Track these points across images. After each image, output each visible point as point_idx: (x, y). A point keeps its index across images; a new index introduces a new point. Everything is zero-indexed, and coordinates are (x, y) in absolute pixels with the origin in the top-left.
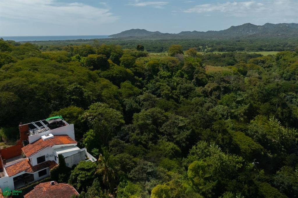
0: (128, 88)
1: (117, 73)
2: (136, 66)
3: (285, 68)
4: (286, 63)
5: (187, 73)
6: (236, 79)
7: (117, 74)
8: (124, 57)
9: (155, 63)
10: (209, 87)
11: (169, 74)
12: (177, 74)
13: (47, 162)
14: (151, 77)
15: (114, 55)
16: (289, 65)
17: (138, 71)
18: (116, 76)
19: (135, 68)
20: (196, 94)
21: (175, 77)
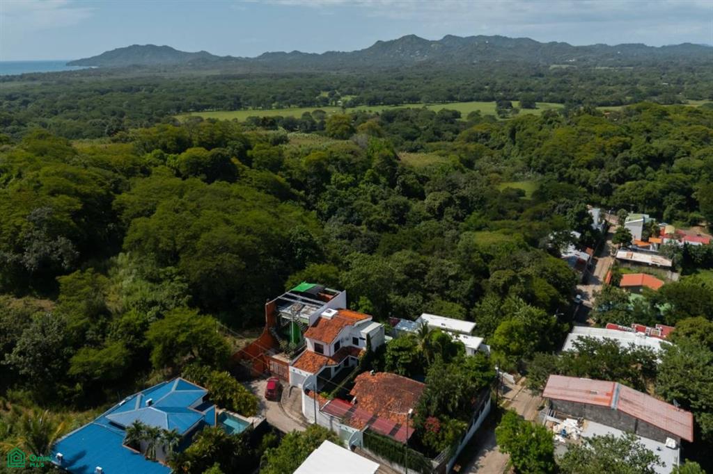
2: (288, 167)
3: (533, 150)
4: (533, 140)
5: (383, 173)
6: (469, 180)
8: (259, 148)
9: (322, 158)
10: (434, 200)
11: (351, 178)
12: (366, 178)
13: (341, 348)
14: (320, 189)
15: (237, 147)
16: (539, 144)
17: (294, 177)
19: (289, 171)
20: (420, 215)
21: (363, 183)
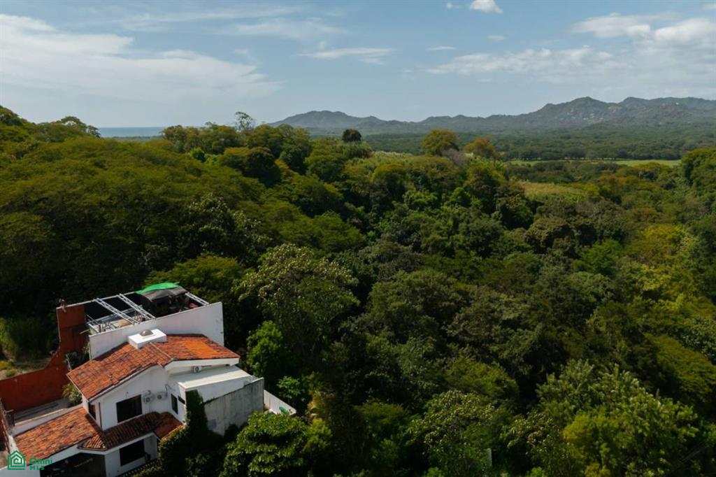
0: (334, 229)
1: (301, 192)
2: (346, 177)
5: (478, 195)
6: (604, 210)
7: (300, 196)
8: (318, 154)
9: (396, 171)
10: (541, 228)
11: (432, 196)
12: (452, 199)
13: (146, 415)
14: (385, 206)
15: (292, 151)
17: (352, 189)
18: (298, 200)
19: (347, 181)
20: (513, 244)
21: (448, 205)
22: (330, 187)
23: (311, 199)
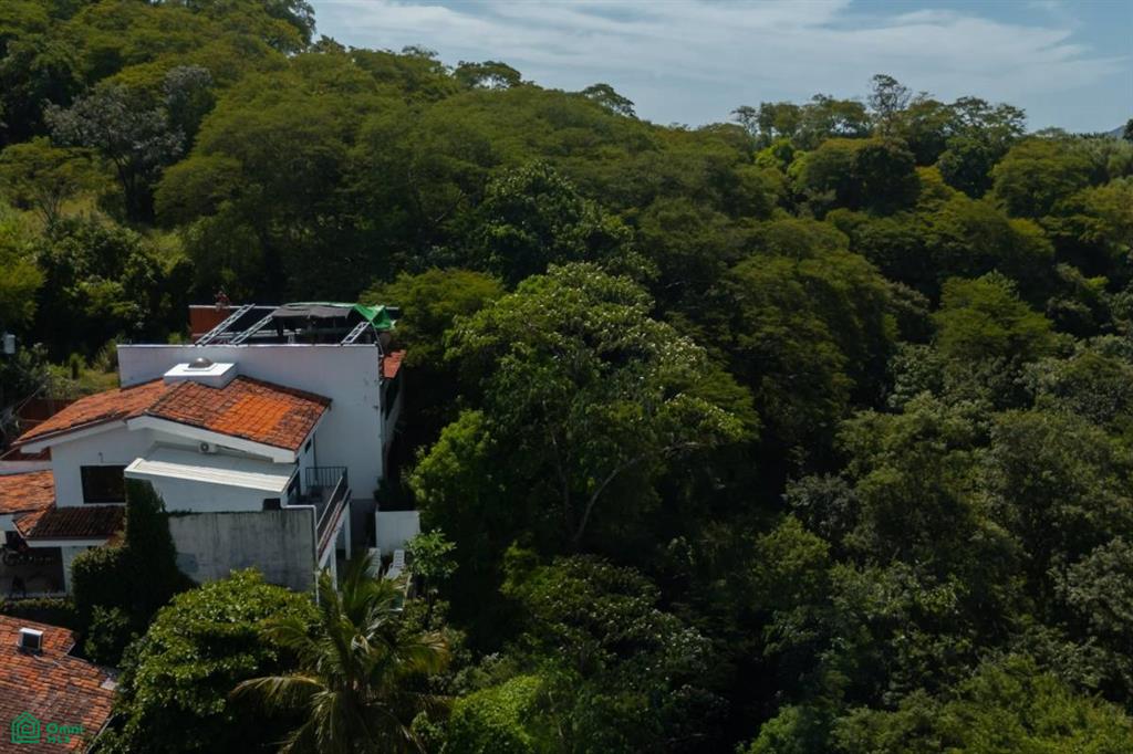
1: (951, 229)
2: (1079, 208)
7: (946, 238)
17: (1086, 236)
18: (939, 246)
19: (1076, 217)
22: (1024, 226)
23: (969, 247)
